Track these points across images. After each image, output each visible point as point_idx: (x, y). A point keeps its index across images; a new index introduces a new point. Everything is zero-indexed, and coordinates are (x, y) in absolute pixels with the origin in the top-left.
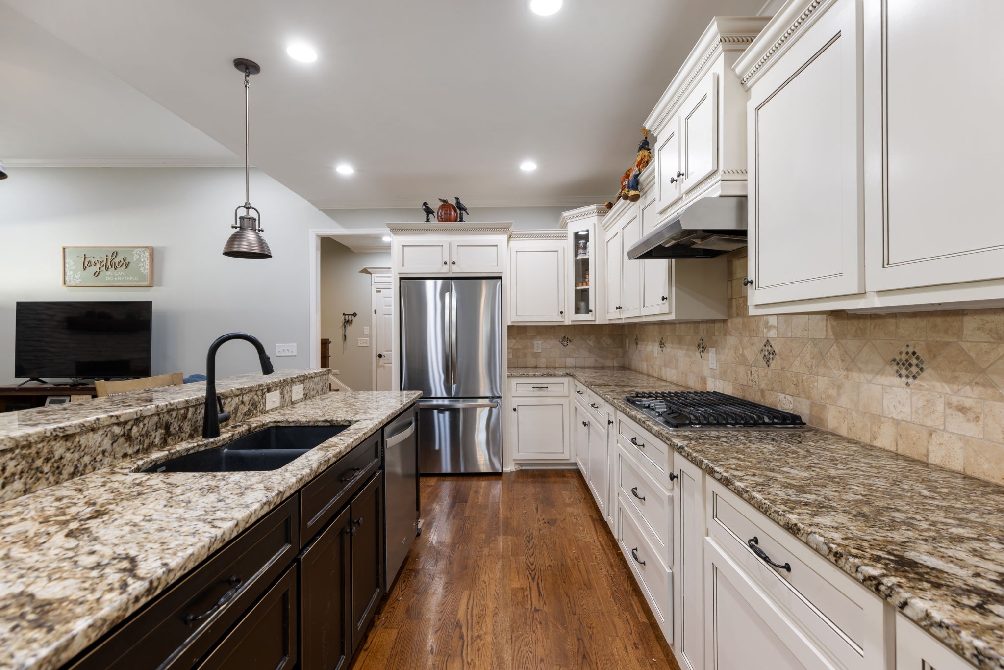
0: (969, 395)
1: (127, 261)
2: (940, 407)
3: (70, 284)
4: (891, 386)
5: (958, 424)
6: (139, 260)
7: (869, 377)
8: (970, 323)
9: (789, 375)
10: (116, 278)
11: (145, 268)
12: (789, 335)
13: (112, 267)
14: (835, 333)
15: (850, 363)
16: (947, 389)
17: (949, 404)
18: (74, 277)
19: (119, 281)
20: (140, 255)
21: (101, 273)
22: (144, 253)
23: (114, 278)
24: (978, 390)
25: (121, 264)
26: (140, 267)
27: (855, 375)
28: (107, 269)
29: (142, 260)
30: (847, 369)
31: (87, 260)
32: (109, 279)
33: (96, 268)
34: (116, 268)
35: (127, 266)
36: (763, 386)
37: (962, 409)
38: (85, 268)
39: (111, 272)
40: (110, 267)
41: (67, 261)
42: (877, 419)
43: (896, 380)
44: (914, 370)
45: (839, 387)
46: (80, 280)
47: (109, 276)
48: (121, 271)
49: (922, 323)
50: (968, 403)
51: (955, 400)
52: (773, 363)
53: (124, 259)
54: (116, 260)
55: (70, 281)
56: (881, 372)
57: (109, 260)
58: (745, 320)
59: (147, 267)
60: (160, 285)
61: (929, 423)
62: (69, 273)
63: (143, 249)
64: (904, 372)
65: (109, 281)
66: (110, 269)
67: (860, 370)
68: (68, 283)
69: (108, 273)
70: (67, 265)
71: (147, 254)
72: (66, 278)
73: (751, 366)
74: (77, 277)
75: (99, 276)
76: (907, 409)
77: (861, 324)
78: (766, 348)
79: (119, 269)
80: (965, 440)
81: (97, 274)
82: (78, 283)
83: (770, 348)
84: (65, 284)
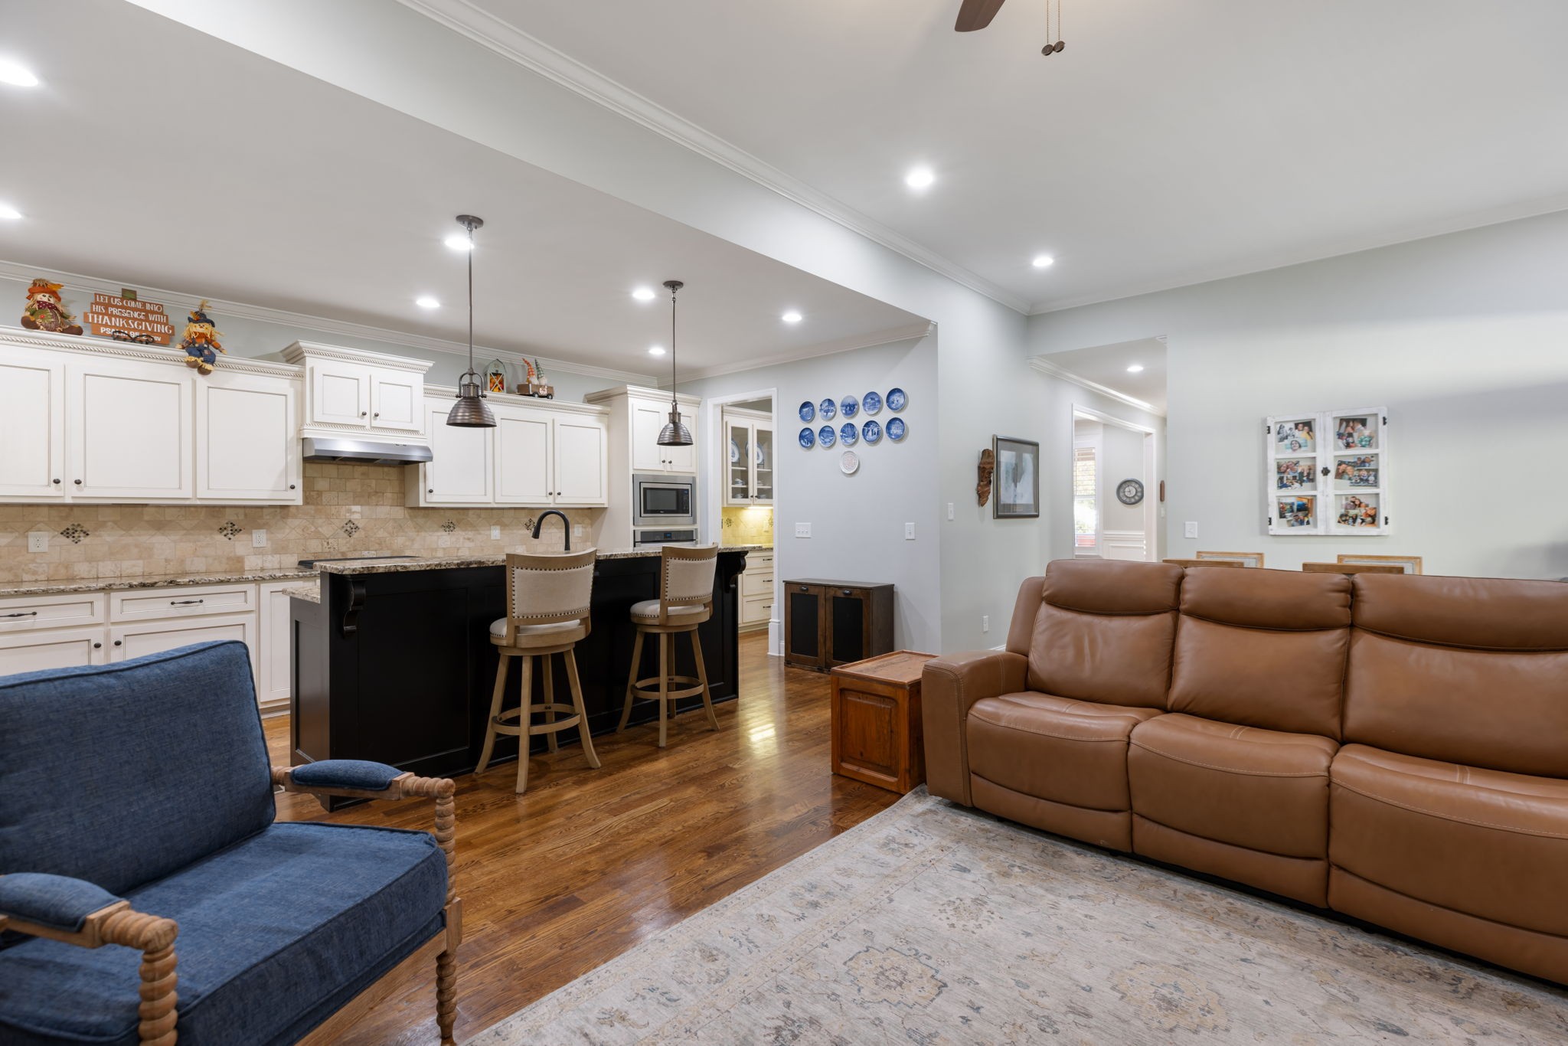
0: (470, 534)
2: (461, 540)
4: (442, 535)
5: (468, 544)
7: (430, 533)
8: (471, 512)
9: (373, 539)
12: (374, 517)
14: (410, 516)
15: (419, 529)
16: (464, 533)
17: (464, 538)
24: (473, 532)
27: (423, 534)
30: (418, 531)
36: (344, 549)
37: (469, 539)
42: (436, 550)
43: (444, 533)
44: (452, 528)
45: (413, 540)
49: (455, 512)
50: (470, 537)
51: (466, 537)
52: (355, 535)
56: (437, 531)
58: (319, 507)
61: (458, 546)
64: (447, 529)
67: (426, 531)
73: (328, 539)
76: (449, 543)
77: (427, 512)
78: (348, 525)
80: (469, 548)
83: (352, 526)
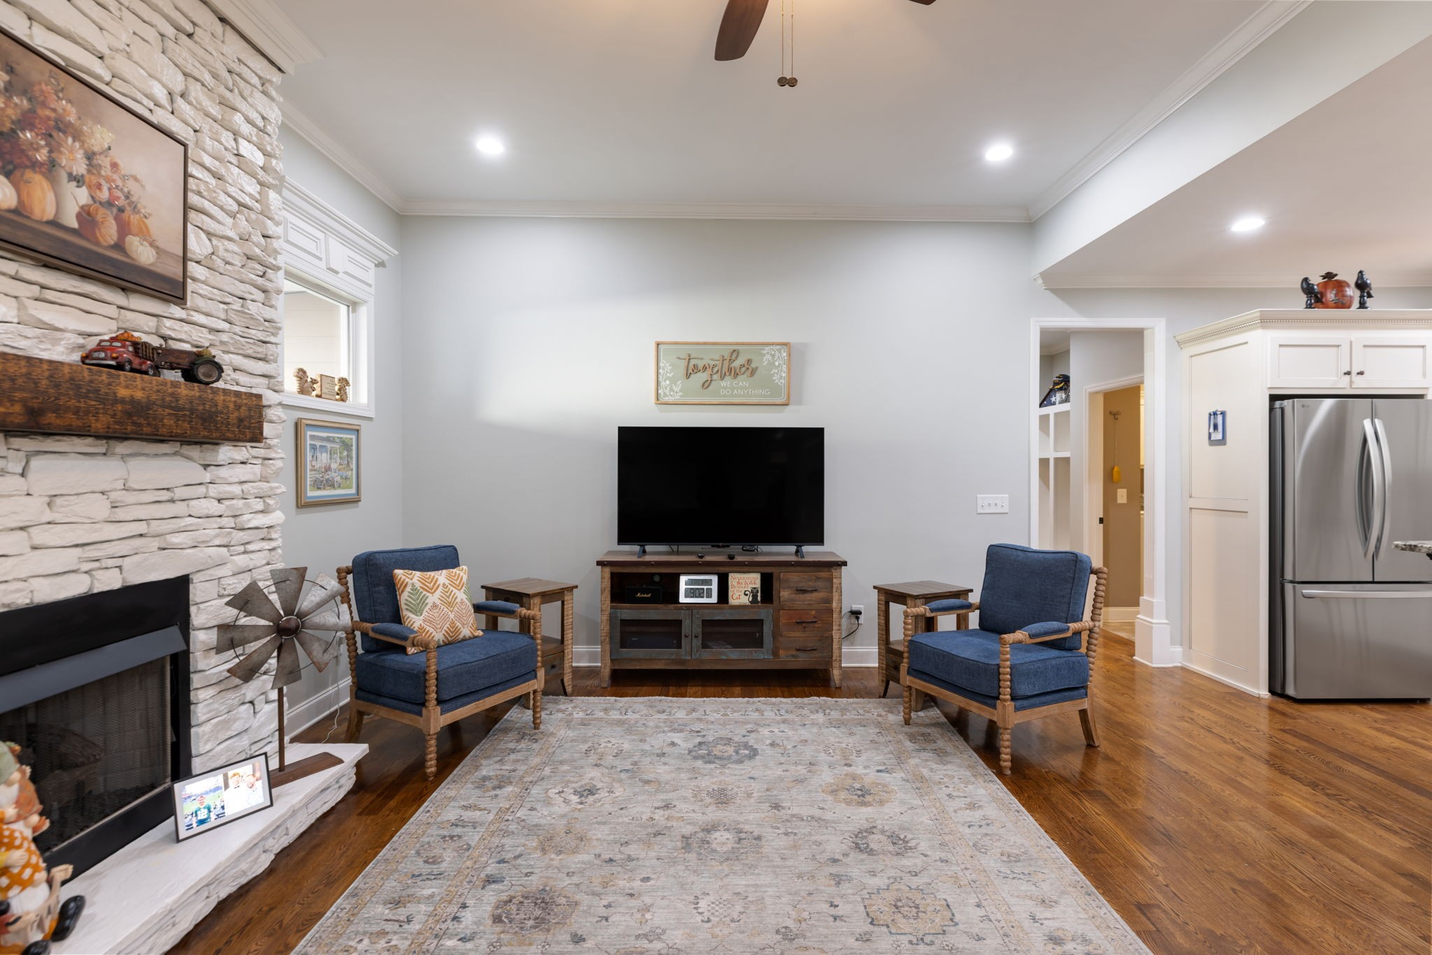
1: (753, 365)
3: (666, 399)
6: (771, 364)
10: (735, 391)
11: (781, 377)
13: (730, 375)
18: (671, 390)
19: (740, 396)
20: (773, 356)
21: (713, 382)
22: (780, 353)
23: (733, 391)
25: (743, 369)
26: (773, 375)
28: (722, 378)
29: (777, 363)
31: (693, 362)
32: (725, 392)
33: (703, 376)
34: (736, 375)
35: (753, 373)
38: (688, 376)
39: (727, 382)
40: (727, 374)
41: (661, 364)
46: (681, 394)
47: (725, 388)
48: (743, 381)
53: (749, 361)
54: (736, 364)
55: (665, 395)
57: (726, 363)
59: (784, 375)
60: (799, 402)
62: (665, 383)
63: (778, 347)
65: (725, 396)
66: (727, 378)
68: (661, 400)
69: (723, 383)
70: (661, 371)
71: (785, 354)
72: (660, 391)
74: (675, 389)
75: (710, 387)
79: (739, 377)
81: (706, 385)
82: (677, 397)
84: (658, 400)
